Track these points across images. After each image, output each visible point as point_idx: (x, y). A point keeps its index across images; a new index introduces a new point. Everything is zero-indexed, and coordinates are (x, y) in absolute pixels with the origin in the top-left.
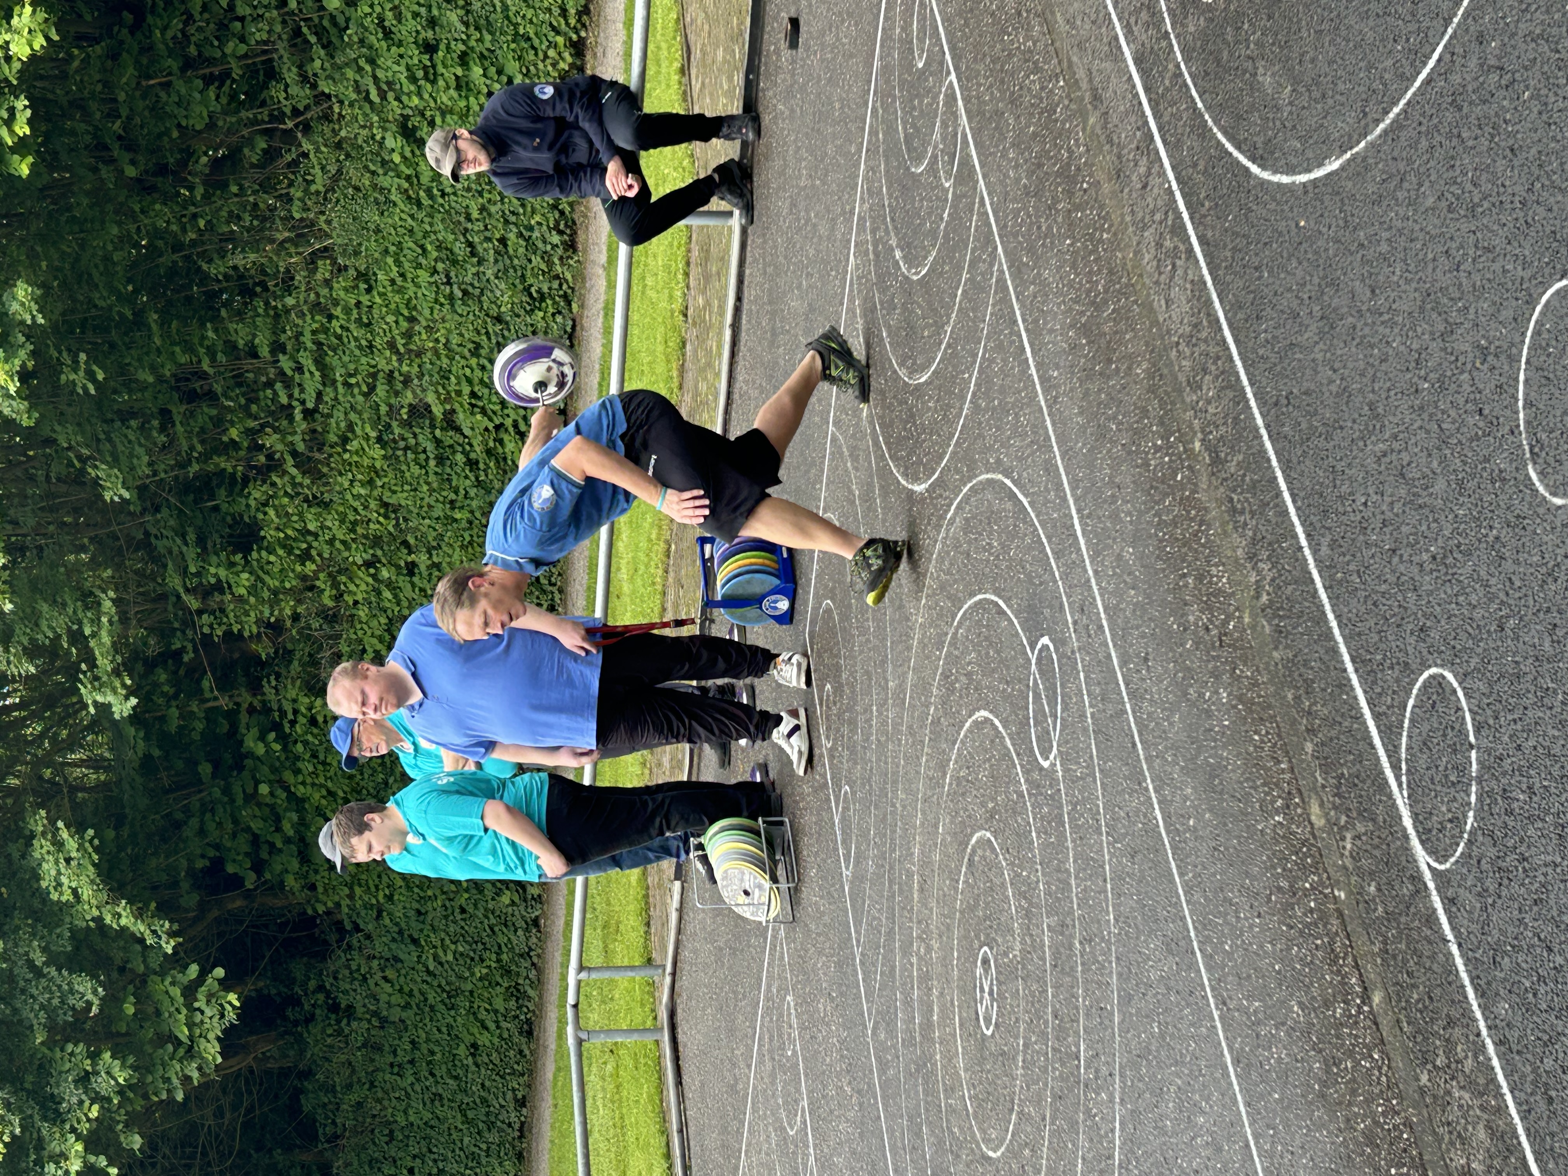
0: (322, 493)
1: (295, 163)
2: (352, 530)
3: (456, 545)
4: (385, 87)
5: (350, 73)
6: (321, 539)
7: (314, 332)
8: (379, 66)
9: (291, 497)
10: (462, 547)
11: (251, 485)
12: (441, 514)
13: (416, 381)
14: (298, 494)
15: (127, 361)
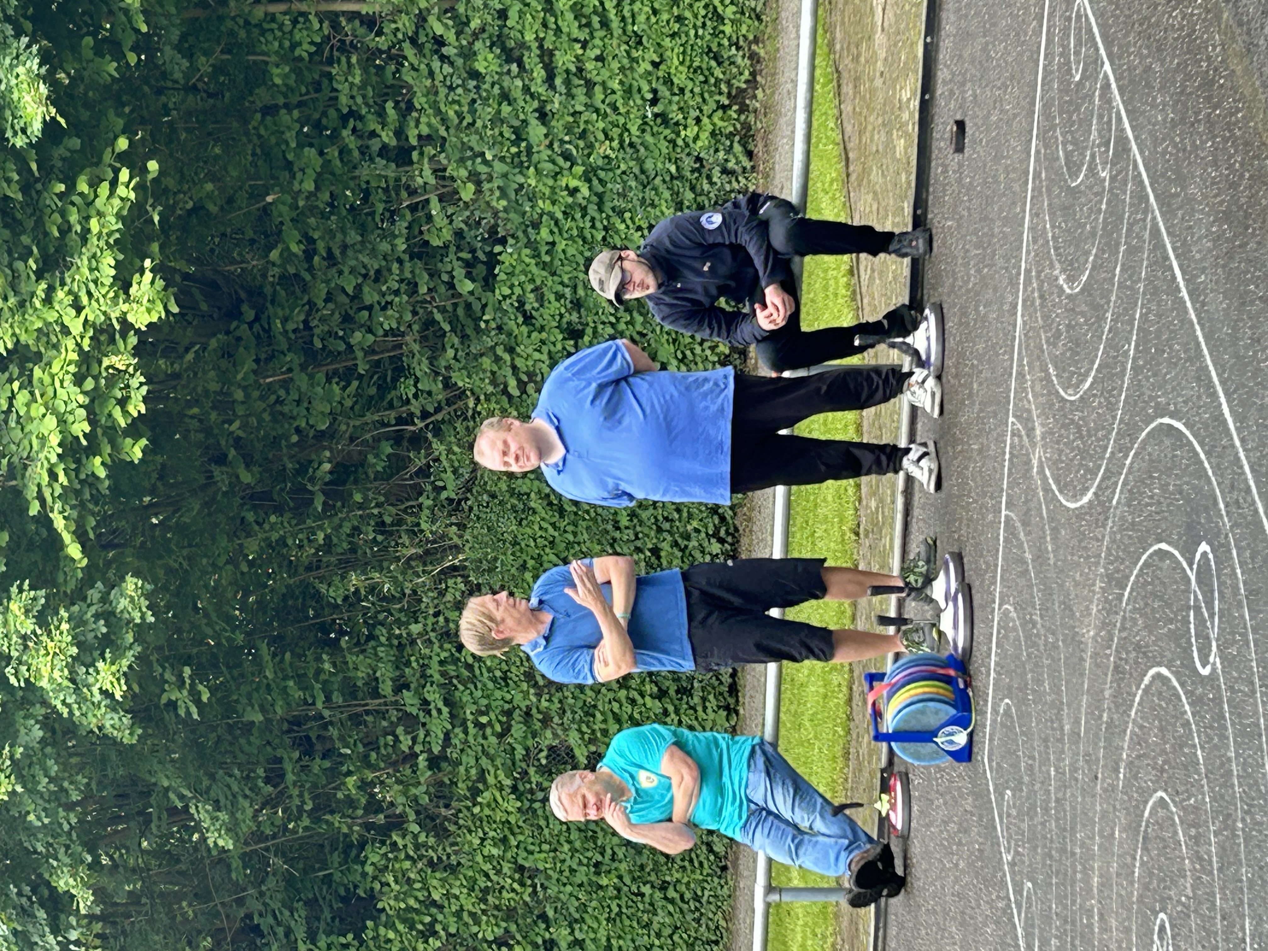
0: (449, 856)
1: (424, 472)
2: (484, 900)
3: (602, 918)
4: (525, 378)
5: (487, 362)
6: (446, 910)
7: (441, 663)
8: (519, 355)
9: (414, 861)
10: (608, 920)
11: (368, 847)
12: (585, 879)
13: (556, 720)
14: (421, 857)
15: (235, 697)
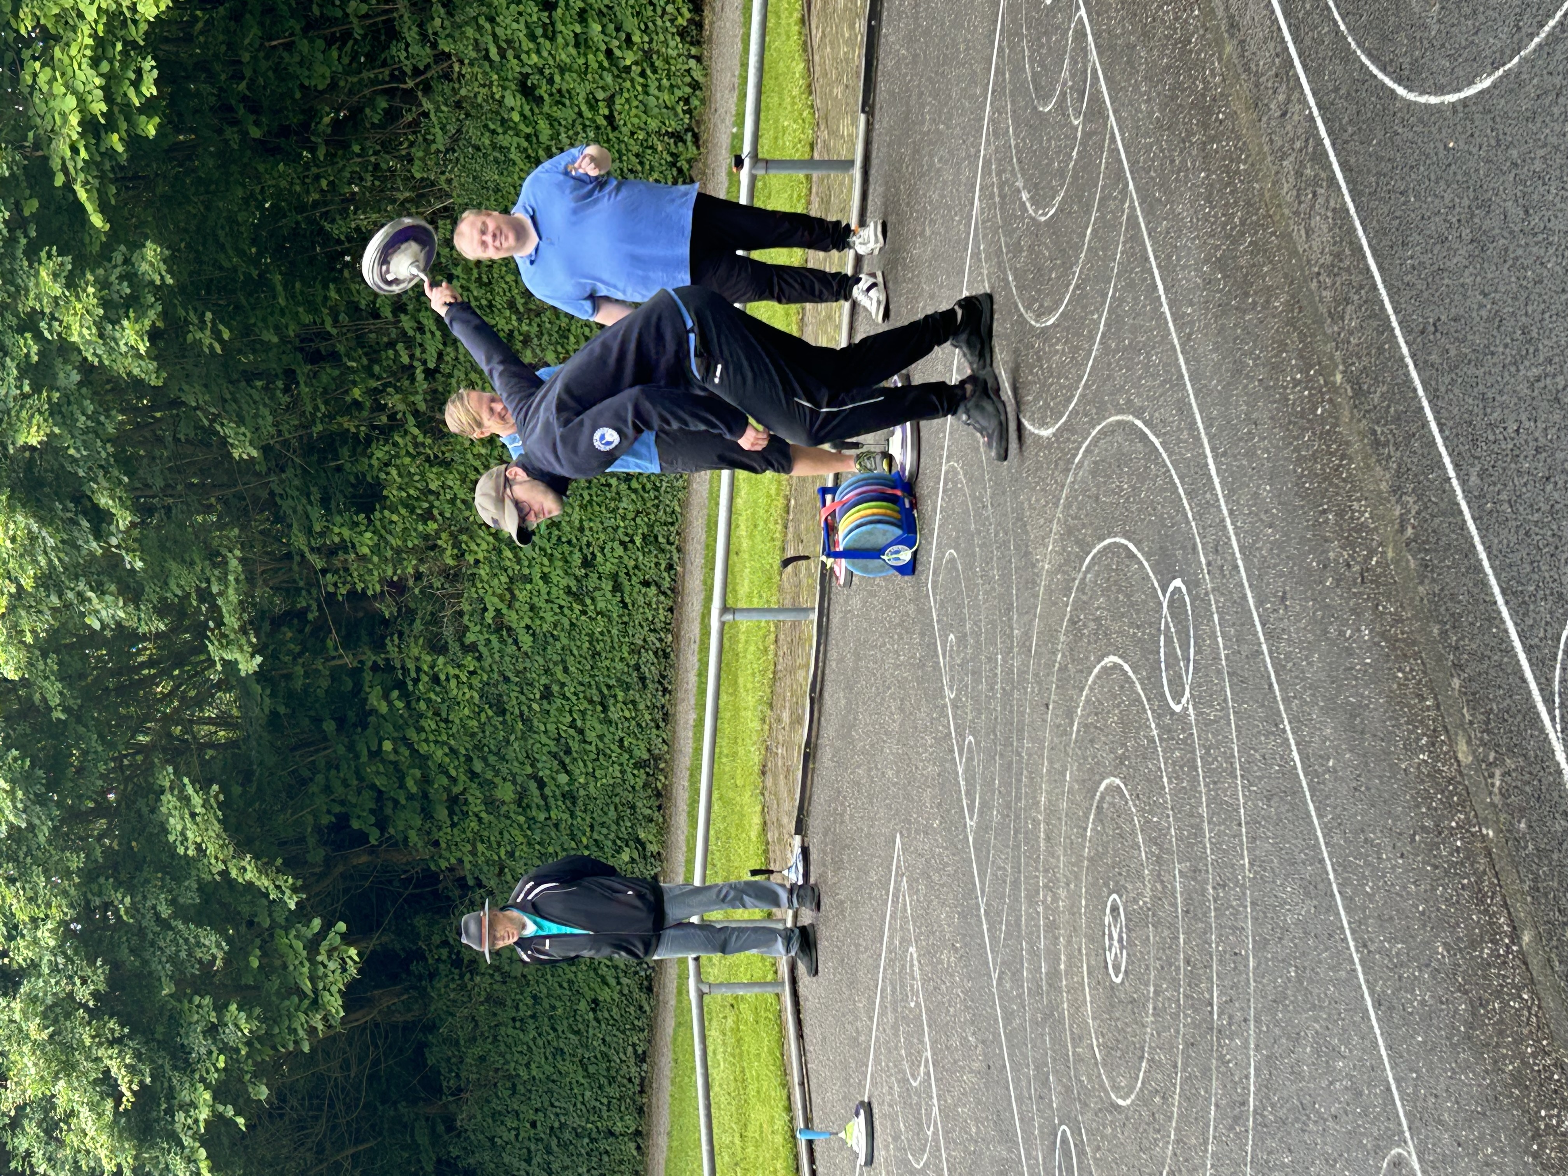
0: (443, 453)
1: (415, 123)
4: (504, 45)
5: (470, 31)
6: (442, 497)
8: (498, 25)
9: (413, 457)
10: (581, 506)
11: (374, 445)
13: (535, 341)
14: (419, 454)
15: (252, 321)
